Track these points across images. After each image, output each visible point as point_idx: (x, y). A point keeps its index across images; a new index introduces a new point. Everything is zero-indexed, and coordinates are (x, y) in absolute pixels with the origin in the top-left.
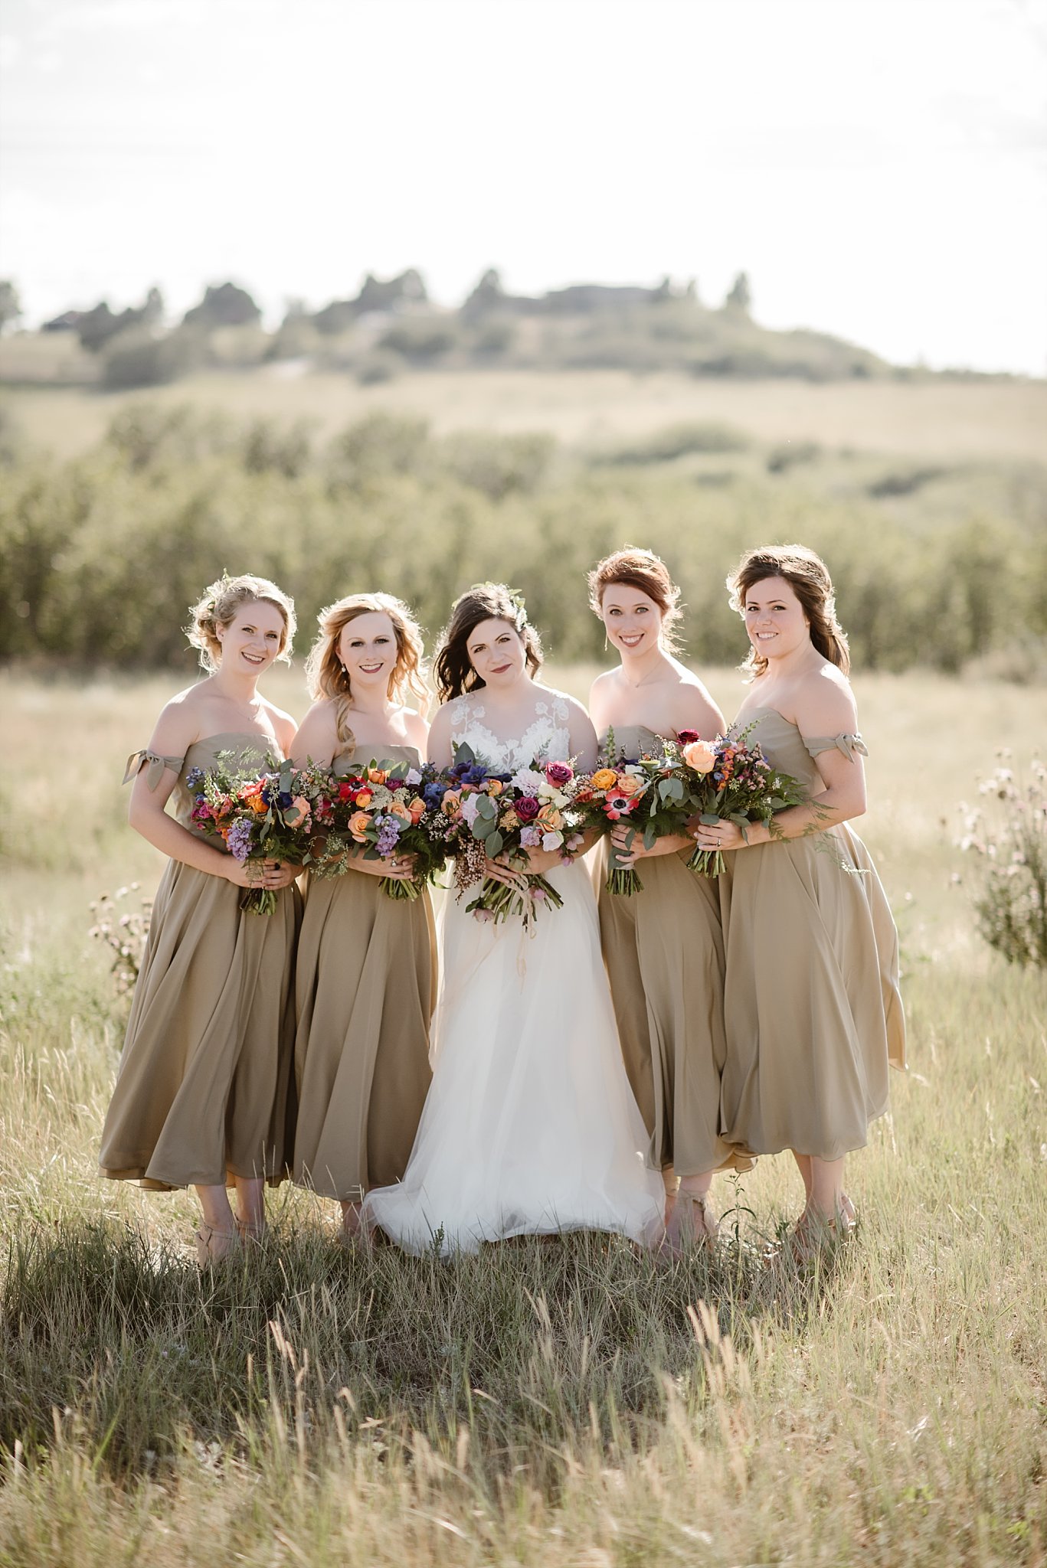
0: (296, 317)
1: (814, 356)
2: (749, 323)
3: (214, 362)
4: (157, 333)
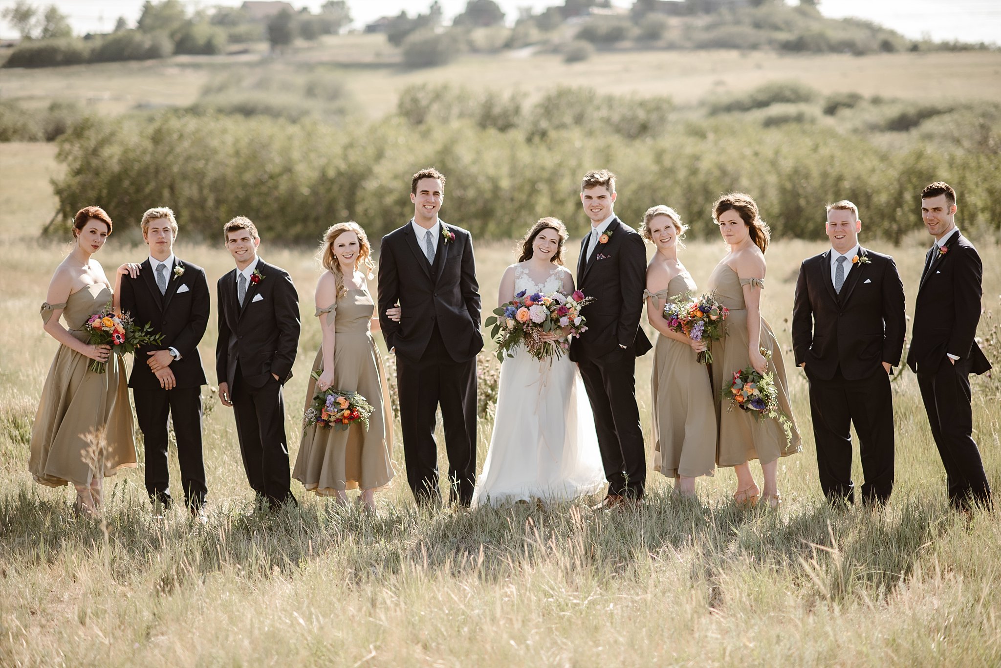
0: (527, 18)
1: (859, 36)
2: (818, 18)
3: (474, 49)
4: (439, 30)
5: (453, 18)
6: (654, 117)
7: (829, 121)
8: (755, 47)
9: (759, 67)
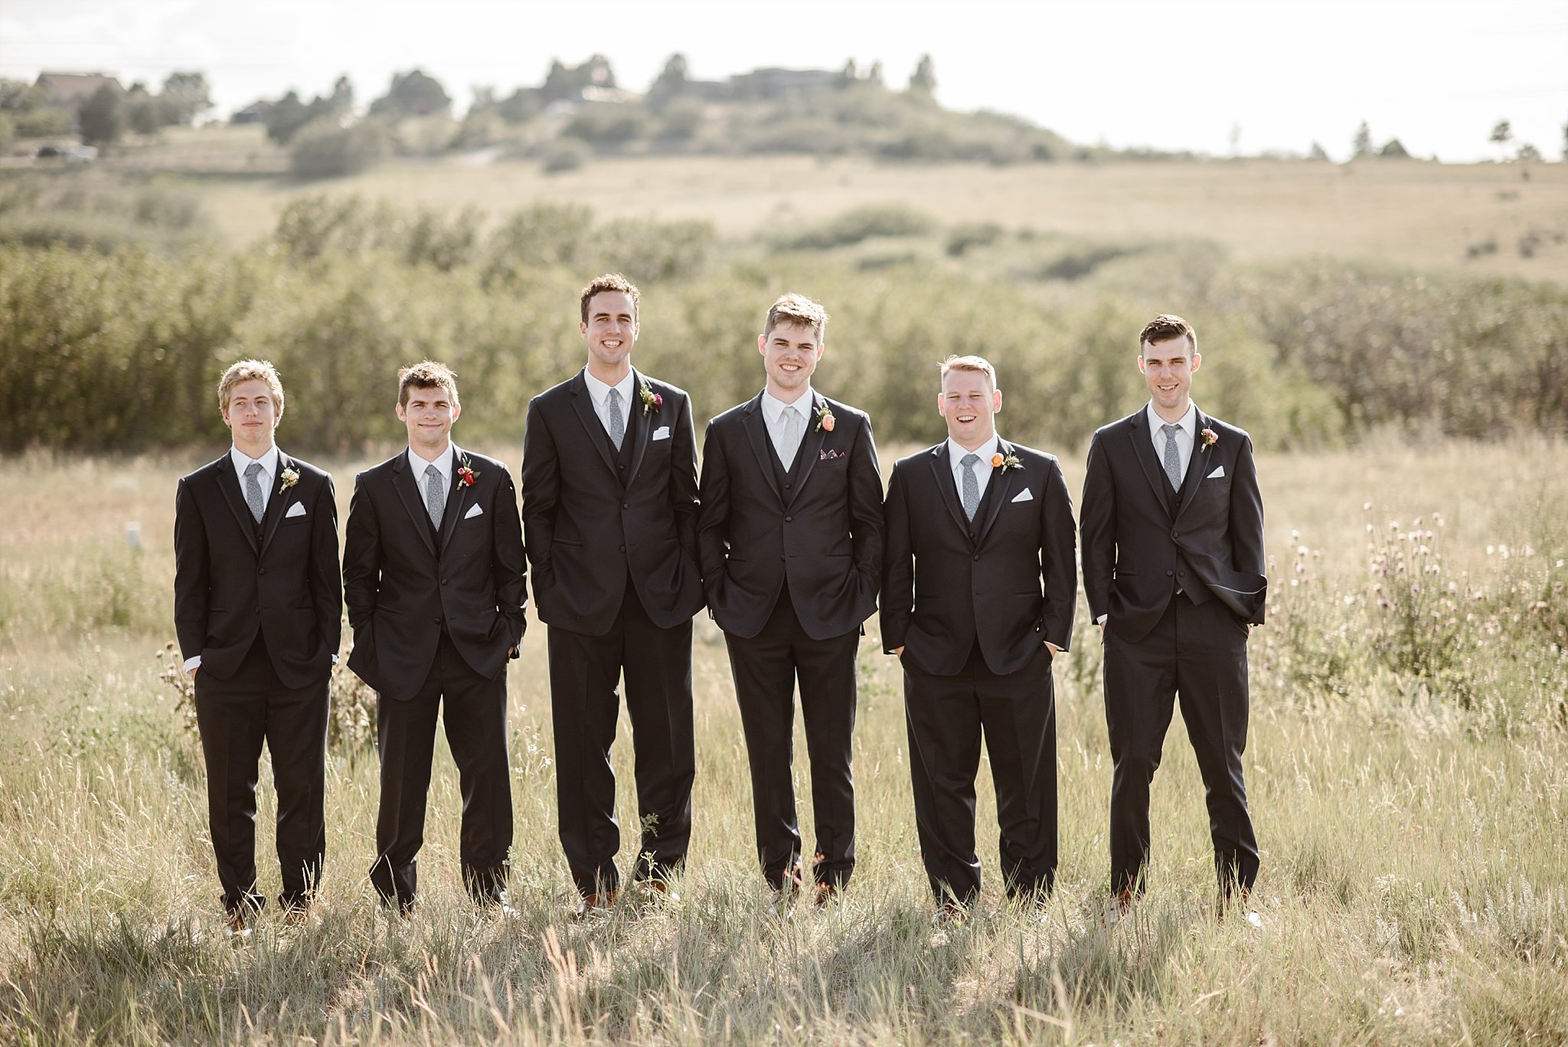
0: (485, 104)
1: (1000, 138)
2: (933, 107)
3: (402, 152)
4: (346, 122)
5: (371, 102)
6: (685, 253)
7: (953, 267)
8: (838, 151)
9: (844, 182)
